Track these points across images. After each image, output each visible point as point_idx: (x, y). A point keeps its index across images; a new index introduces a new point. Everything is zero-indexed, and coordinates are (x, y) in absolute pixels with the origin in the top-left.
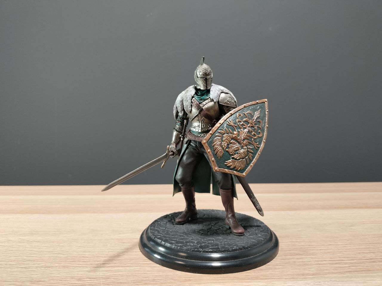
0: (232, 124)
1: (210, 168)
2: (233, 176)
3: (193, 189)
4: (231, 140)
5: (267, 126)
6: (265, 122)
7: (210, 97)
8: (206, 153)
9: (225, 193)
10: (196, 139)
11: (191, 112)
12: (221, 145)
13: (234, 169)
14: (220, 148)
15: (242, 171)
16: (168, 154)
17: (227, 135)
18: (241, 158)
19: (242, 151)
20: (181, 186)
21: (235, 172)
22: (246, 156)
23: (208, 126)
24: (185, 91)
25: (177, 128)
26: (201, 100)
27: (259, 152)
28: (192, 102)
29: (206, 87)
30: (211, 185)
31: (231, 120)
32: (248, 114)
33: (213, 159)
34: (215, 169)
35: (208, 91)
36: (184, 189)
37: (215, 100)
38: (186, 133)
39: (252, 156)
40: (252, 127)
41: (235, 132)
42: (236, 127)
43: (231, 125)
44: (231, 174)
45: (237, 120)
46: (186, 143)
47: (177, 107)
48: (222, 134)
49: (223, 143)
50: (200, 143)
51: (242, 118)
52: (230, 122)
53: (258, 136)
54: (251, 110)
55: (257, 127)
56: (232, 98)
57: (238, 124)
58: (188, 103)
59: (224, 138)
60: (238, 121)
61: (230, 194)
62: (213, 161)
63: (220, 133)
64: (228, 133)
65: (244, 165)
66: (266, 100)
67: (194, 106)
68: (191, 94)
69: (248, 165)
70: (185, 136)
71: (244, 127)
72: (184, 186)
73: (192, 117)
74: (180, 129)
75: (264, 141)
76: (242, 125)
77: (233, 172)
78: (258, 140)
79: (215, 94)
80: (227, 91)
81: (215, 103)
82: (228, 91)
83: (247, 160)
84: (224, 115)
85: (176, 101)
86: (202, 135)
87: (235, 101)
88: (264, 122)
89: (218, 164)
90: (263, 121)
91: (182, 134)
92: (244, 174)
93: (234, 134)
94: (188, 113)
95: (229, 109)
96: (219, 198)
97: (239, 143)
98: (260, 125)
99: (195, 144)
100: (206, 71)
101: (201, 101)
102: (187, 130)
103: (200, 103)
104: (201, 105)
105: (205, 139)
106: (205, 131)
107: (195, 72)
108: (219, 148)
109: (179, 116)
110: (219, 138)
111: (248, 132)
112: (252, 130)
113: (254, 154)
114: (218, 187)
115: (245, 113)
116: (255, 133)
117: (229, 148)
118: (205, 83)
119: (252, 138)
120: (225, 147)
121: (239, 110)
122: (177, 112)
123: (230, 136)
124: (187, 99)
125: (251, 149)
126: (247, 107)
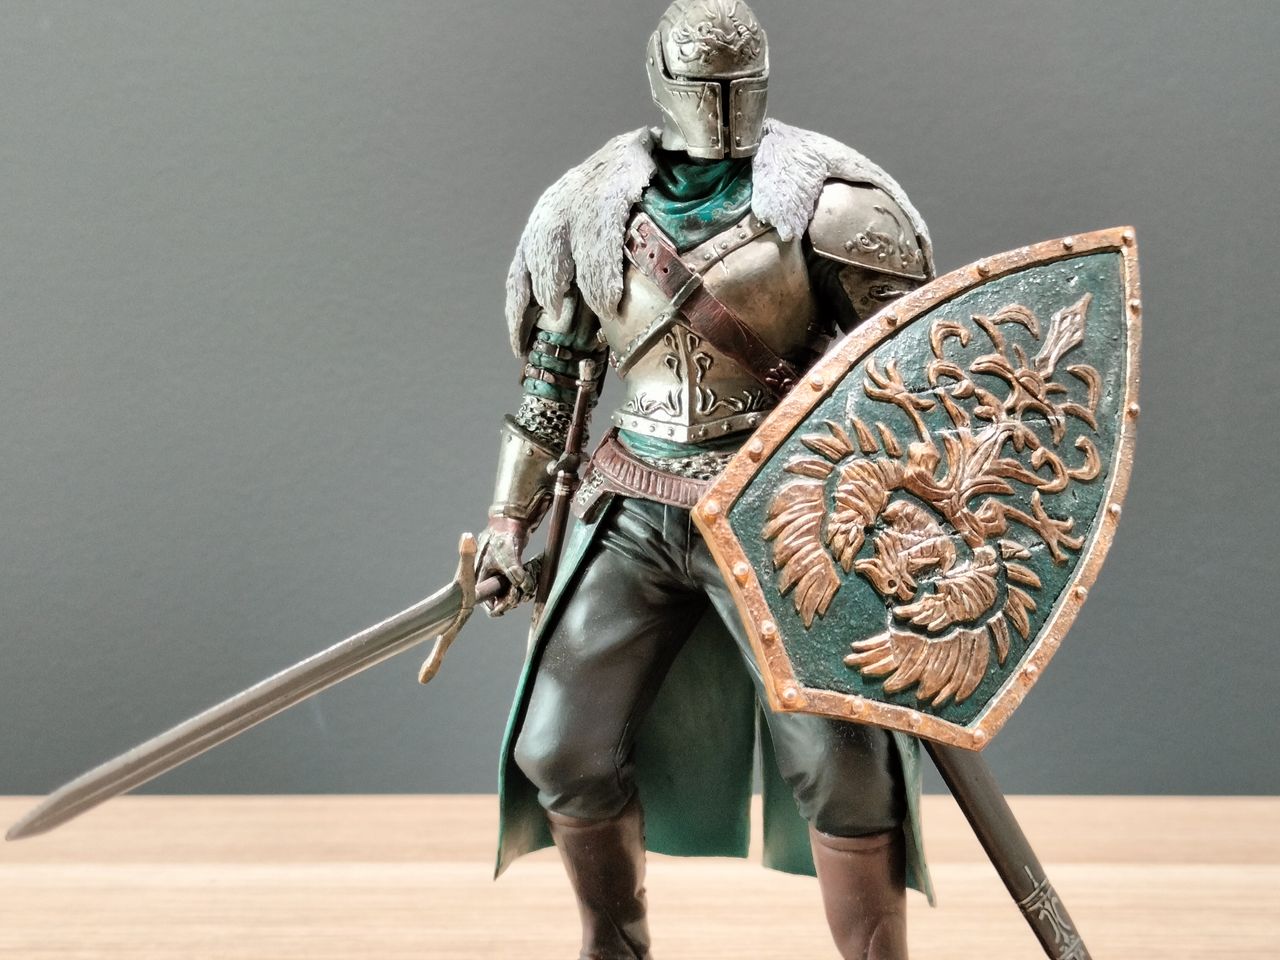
0: (897, 389)
1: (749, 687)
2: (904, 746)
3: (630, 826)
4: (890, 499)
5: (1135, 406)
6: (1119, 384)
7: (749, 211)
8: (720, 584)
9: (849, 856)
10: (654, 493)
11: (621, 308)
12: (820, 532)
13: (905, 694)
14: (813, 554)
15: (962, 708)
16: (464, 586)
17: (863, 462)
18: (956, 624)
19: (962, 573)
20: (556, 806)
21: (915, 715)
22: (991, 611)
23: (735, 406)
24: (587, 165)
25: (529, 415)
26: (692, 225)
27: (1081, 583)
28: (629, 243)
29: (727, 140)
30: (757, 804)
31: (890, 366)
32: (1003, 322)
33: (769, 626)
34: (778, 696)
35: (737, 170)
37: (784, 232)
38: (590, 448)
39: (1030, 612)
40: (1031, 411)
41: (917, 448)
42: (923, 409)
43: (889, 400)
44: (889, 733)
45: (932, 366)
46: (589, 518)
47: (528, 275)
48: (826, 457)
49: (834, 516)
50: (682, 517)
51: (966, 352)
52: (882, 380)
53: (1073, 478)
54: (1024, 299)
55: (1068, 413)
56: (900, 219)
57: (940, 391)
58: (602, 244)
59: (846, 487)
60: (942, 373)
61: (880, 865)
62: (768, 642)
63: (815, 451)
64: (868, 448)
65: (975, 672)
66: (1129, 232)
67: (643, 270)
68: (624, 185)
69: (1002, 666)
70: (581, 471)
71: (978, 409)
72: (569, 809)
73: (631, 344)
74: (550, 420)
75: (1116, 508)
76: (967, 397)
77: (899, 716)
78: (1069, 502)
79: (784, 188)
80: (868, 169)
81: (784, 247)
82: (875, 167)
83: (999, 637)
84: (846, 329)
85: (524, 236)
86: (697, 462)
87: (919, 240)
88: (1111, 378)
89: (799, 663)
90: (1104, 375)
91: (564, 456)
92: (979, 733)
93: (910, 457)
94: (600, 314)
95: (877, 286)
96: (807, 894)
97: (944, 518)
98: (1085, 402)
99: (646, 526)
100: (727, 30)
101: (694, 237)
102: (597, 430)
103: (681, 251)
104: (691, 263)
105: (715, 491)
106: (713, 434)
107: (655, 37)
108: (808, 554)
109: (541, 336)
110: (811, 483)
111: (1004, 443)
112: (1032, 435)
113: (1045, 596)
114: (803, 814)
115: (987, 321)
116: (1054, 457)
117: (877, 551)
118: (716, 115)
119: (1032, 485)
120: (848, 543)
121: (947, 300)
122: (532, 309)
123: (880, 474)
124: (599, 222)
125: (1023, 560)
126: (997, 276)
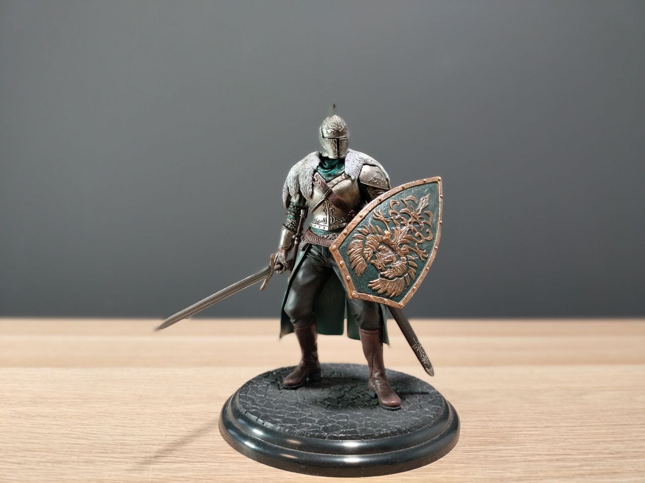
0: (381, 217)
1: (344, 292)
2: (383, 307)
3: (314, 327)
4: (380, 245)
5: (441, 222)
6: (437, 216)
7: (344, 172)
8: (337, 266)
9: (369, 335)
10: (320, 243)
11: (312, 196)
12: (362, 253)
13: (384, 294)
14: (360, 259)
15: (397, 298)
16: (272, 267)
17: (373, 235)
18: (396, 277)
19: (398, 264)
20: (294, 322)
21: (386, 300)
22: (405, 273)
23: (340, 221)
24: (303, 160)
25: (288, 223)
26: (330, 175)
27: (428, 266)
28: (314, 180)
29: (339, 154)
30: (345, 321)
31: (379, 211)
32: (408, 200)
33: (349, 277)
34: (351, 295)
35: (341, 162)
36: (298, 328)
37: (353, 177)
38: (303, 232)
39: (415, 274)
40: (415, 223)
41: (386, 232)
42: (388, 222)
43: (379, 220)
44: (379, 304)
45: (391, 211)
46: (303, 250)
47: (288, 188)
48: (363, 234)
49: (365, 249)
50: (327, 249)
51: (399, 208)
52: (378, 215)
53: (426, 240)
54: (413, 195)
55: (424, 223)
56: (382, 174)
57: (392, 218)
58: (307, 180)
59: (368, 242)
60: (392, 213)
61: (377, 338)
62: (348, 281)
63: (361, 233)
64: (374, 232)
65: (401, 289)
66: (440, 178)
67: (317, 187)
68: (312, 165)
69: (407, 287)
70: (301, 238)
71: (402, 222)
72: (298, 323)
73: (314, 205)
74: (293, 225)
75: (436, 247)
76: (399, 219)
77: (382, 300)
78: (425, 246)
79: (353, 166)
80: (374, 162)
81: (353, 181)
82: (376, 161)
83: (407, 280)
84: (369, 202)
85: (288, 177)
86: (331, 235)
87: (387, 179)
88: (435, 215)
89: (356, 286)
90: (433, 214)
91: (297, 234)
92: (402, 304)
93: (385, 234)
94: (306, 198)
95: (376, 191)
96: (358, 345)
97: (393, 250)
98: (429, 221)
99: (318, 252)
100: (339, 126)
101: (330, 179)
102: (305, 228)
103: (327, 182)
104: (329, 185)
105: (335, 243)
106: (335, 228)
107: (320, 128)
108: (359, 259)
109: (291, 203)
110: (360, 241)
111: (408, 231)
112: (415, 229)
113: (419, 269)
114: (357, 325)
115: (404, 200)
116: (421, 234)
117: (376, 258)
118: (335, 147)
119: (415, 242)
120: (369, 256)
121: (394, 195)
122: (289, 197)
123: (377, 239)
124: (306, 175)
125: (413, 261)
126: (407, 189)
